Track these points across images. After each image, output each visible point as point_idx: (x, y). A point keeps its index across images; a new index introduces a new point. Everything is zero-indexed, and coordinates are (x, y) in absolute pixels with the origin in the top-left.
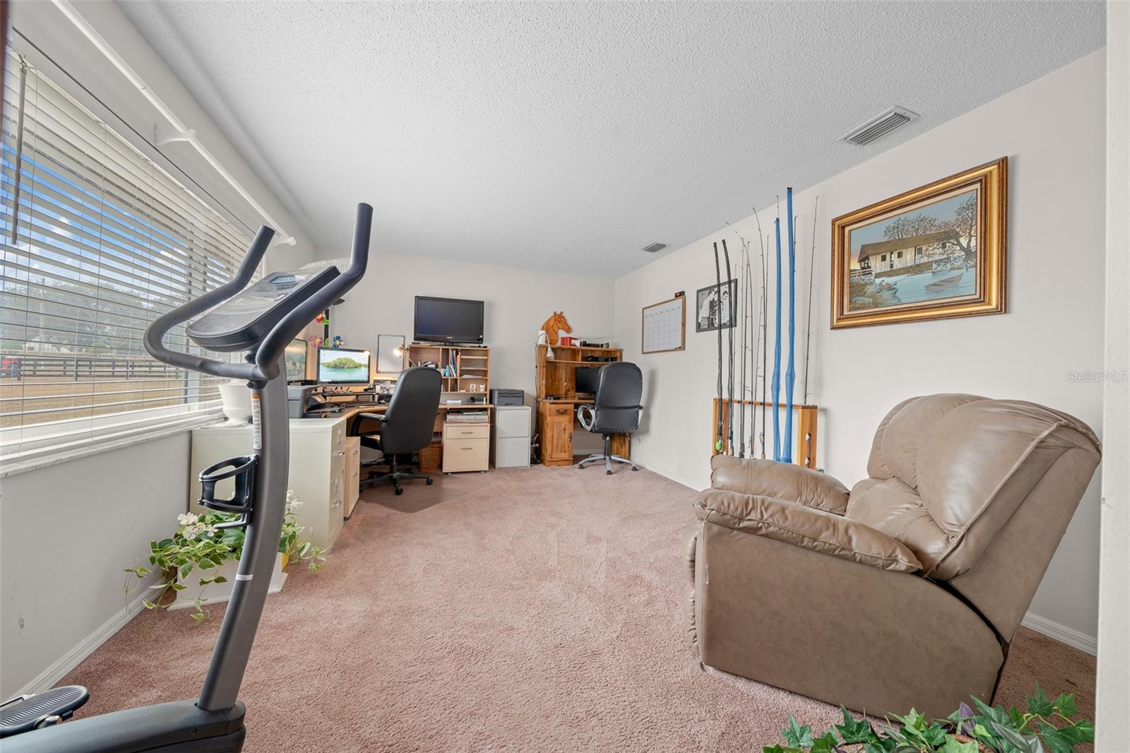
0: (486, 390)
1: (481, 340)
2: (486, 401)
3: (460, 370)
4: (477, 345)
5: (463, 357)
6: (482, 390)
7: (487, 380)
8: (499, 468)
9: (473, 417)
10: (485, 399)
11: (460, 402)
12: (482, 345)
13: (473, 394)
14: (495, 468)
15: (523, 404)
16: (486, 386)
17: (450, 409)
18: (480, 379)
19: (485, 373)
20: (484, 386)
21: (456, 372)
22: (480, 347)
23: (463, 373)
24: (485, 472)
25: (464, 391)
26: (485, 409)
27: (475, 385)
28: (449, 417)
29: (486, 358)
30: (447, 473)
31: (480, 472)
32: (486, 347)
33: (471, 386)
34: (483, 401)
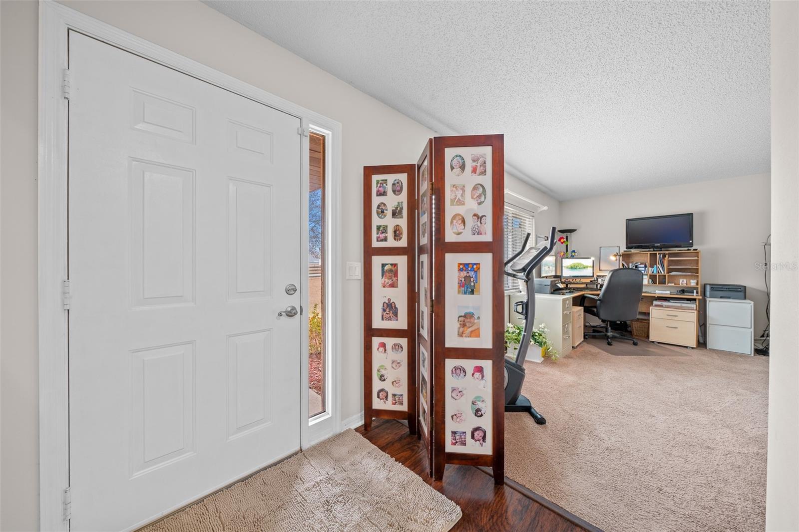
0: (697, 284)
1: (691, 245)
2: (697, 293)
3: (669, 269)
4: (686, 249)
5: (670, 258)
6: (693, 283)
7: (698, 276)
8: (711, 350)
9: (679, 305)
10: (695, 291)
11: (669, 292)
12: (692, 248)
13: (684, 287)
14: (706, 348)
15: (745, 298)
16: (698, 281)
17: (658, 297)
18: (689, 275)
19: (697, 271)
20: (695, 281)
21: (664, 270)
22: (689, 250)
23: (670, 271)
24: (693, 348)
25: (673, 284)
26: (695, 300)
27: (685, 280)
28: (655, 303)
29: (696, 258)
30: (653, 342)
31: (687, 347)
32: (696, 250)
33: (681, 281)
34: (693, 293)
